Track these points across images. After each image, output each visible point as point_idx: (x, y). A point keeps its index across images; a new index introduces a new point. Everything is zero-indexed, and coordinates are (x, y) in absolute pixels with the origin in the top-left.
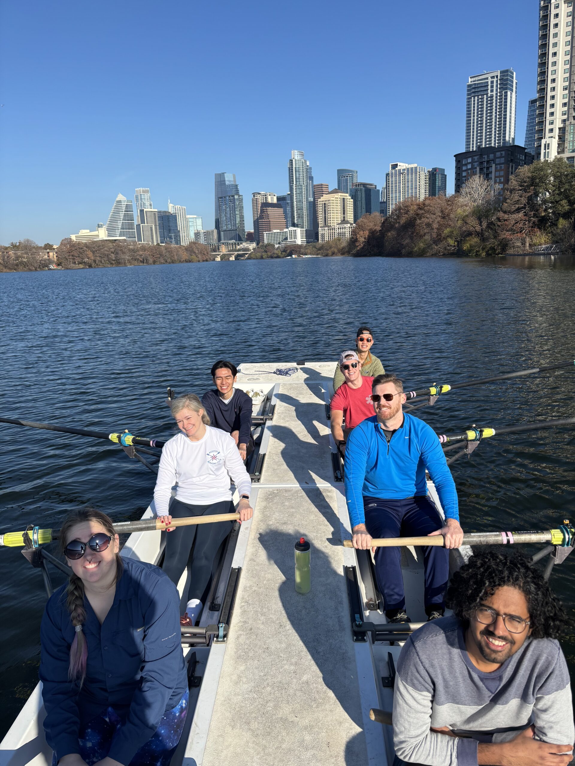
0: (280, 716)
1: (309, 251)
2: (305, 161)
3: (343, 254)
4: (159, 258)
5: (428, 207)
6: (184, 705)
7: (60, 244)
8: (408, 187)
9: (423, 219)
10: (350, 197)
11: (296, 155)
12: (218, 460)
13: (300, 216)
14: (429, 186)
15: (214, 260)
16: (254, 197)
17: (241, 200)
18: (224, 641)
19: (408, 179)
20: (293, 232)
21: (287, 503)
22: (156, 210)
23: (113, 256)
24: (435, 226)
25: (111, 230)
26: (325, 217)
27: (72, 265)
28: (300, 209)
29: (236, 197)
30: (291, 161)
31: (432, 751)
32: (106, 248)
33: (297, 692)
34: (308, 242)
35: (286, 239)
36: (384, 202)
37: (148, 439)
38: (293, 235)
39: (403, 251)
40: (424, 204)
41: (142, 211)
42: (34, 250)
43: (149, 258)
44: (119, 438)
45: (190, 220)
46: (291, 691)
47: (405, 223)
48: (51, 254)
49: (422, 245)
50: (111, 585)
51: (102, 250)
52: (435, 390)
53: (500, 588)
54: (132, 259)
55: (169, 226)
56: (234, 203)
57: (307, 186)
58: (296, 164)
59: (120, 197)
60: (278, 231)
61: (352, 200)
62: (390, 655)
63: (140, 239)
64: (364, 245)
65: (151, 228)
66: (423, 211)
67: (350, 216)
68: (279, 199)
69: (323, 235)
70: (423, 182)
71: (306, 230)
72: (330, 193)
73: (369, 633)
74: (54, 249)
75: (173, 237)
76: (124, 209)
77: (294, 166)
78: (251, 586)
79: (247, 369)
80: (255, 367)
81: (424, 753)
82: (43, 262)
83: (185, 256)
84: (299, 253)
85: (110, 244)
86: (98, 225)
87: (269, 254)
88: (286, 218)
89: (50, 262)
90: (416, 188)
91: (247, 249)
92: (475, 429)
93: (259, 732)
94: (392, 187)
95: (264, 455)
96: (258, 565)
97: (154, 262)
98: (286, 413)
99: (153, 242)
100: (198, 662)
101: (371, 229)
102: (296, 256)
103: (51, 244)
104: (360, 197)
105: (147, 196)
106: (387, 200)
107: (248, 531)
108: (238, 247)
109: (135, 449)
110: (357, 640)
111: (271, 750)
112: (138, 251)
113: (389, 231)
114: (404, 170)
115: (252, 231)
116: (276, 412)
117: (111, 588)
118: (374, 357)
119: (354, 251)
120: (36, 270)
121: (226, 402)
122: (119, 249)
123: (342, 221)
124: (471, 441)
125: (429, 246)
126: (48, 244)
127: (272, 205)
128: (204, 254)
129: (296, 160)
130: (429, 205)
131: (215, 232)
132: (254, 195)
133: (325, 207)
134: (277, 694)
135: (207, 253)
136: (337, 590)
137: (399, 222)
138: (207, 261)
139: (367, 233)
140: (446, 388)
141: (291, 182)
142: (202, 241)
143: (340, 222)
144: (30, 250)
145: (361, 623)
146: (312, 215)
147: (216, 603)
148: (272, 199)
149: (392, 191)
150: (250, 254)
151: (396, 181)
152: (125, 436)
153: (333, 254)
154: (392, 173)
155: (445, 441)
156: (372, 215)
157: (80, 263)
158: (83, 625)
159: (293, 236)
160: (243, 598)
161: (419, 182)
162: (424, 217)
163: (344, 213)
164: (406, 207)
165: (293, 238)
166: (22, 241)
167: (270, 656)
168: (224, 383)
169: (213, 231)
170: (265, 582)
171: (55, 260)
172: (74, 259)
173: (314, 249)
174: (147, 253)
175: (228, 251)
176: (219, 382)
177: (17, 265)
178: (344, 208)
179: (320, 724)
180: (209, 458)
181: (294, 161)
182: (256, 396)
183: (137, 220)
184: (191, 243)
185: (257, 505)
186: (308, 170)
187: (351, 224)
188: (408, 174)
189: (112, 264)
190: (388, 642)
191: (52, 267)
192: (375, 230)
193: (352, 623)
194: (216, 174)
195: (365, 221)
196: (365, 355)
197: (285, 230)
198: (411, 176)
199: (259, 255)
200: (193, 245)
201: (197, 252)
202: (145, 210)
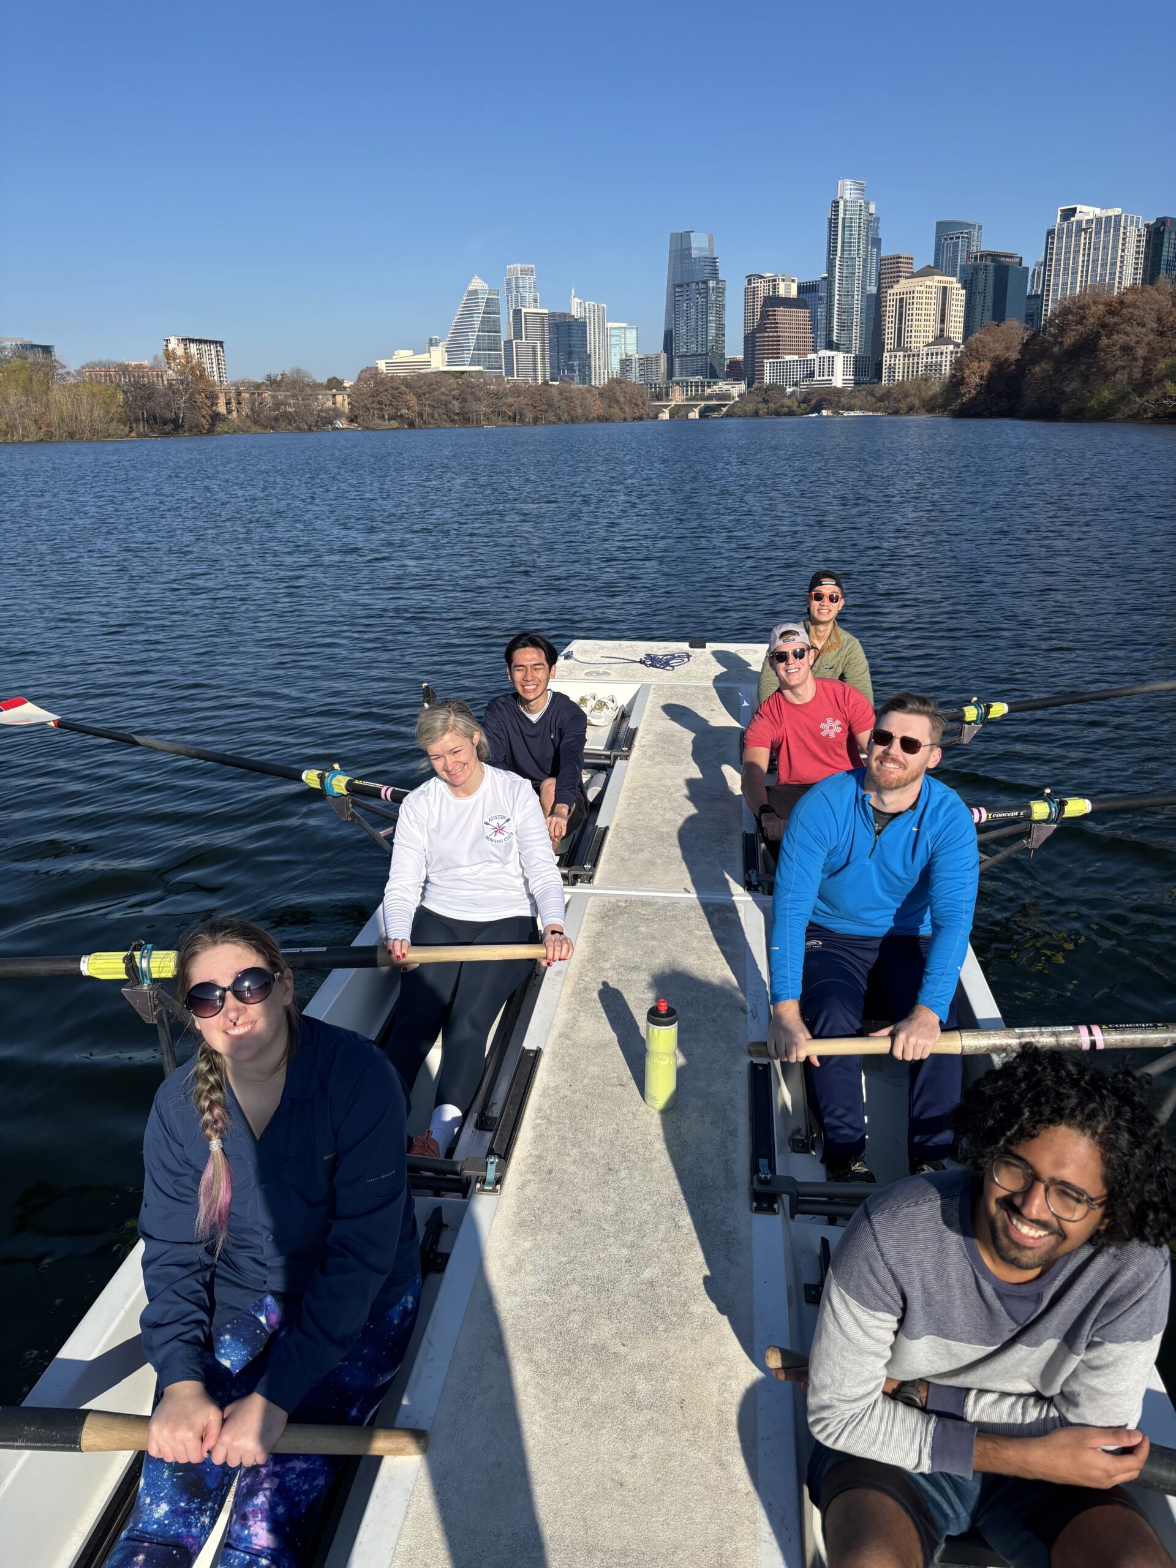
0: (591, 1342)
1: (858, 403)
2: (867, 203)
3: (931, 410)
4: (546, 411)
5: (1131, 310)
6: (410, 1306)
7: (356, 377)
8: (1095, 261)
9: (1115, 337)
10: (959, 285)
11: (847, 191)
12: (506, 835)
13: (845, 327)
14: (1146, 259)
15: (657, 417)
16: (749, 284)
17: (721, 291)
18: (494, 1191)
19: (1097, 243)
20: (826, 360)
21: (642, 929)
22: (546, 311)
23: (456, 405)
24: (1141, 352)
25: (454, 352)
26: (900, 329)
27: (378, 421)
28: (846, 310)
29: (712, 284)
30: (836, 204)
31: (881, 1436)
32: (443, 390)
33: (631, 1299)
34: (857, 383)
35: (811, 375)
36: (1036, 296)
37: (378, 785)
38: (826, 366)
39: (1064, 408)
40: (1122, 303)
41: (517, 313)
42: (309, 391)
43: (526, 411)
44: (321, 778)
45: (613, 332)
46: (619, 1297)
47: (1073, 345)
48: (339, 398)
49: (1106, 395)
50: (277, 1068)
51: (436, 393)
52: (975, 712)
53: (1052, 1127)
54: (493, 412)
55: (570, 345)
56: (706, 297)
57: (865, 260)
58: (845, 210)
59: (477, 283)
60: (796, 358)
61: (964, 292)
62: (825, 1242)
63: (510, 372)
64: (979, 393)
65: (534, 348)
66: (1116, 319)
67: (956, 328)
68: (801, 289)
69: (892, 369)
70: (1130, 251)
71: (856, 357)
72: (914, 276)
73: (786, 1198)
74: (345, 388)
75: (576, 368)
76: (482, 309)
77: (841, 215)
78: (557, 1086)
79: (585, 652)
80: (603, 648)
81: (864, 1437)
82: (324, 414)
83: (597, 407)
84: (837, 407)
85: (452, 381)
86: (431, 340)
87: (772, 406)
88: (814, 329)
89: (337, 413)
90: (1114, 264)
91: (726, 396)
92: (1048, 799)
93: (548, 1367)
94: (1058, 260)
95: (607, 829)
96: (574, 1045)
97: (536, 420)
98: (657, 746)
99: (536, 379)
100: (446, 1226)
101: (997, 357)
102: (830, 413)
103: (339, 377)
104: (981, 284)
105: (528, 281)
106: (1043, 291)
107: (560, 979)
108: (708, 391)
109: (353, 802)
110: (759, 1210)
111: (569, 1404)
112: (505, 395)
113: (1035, 362)
114: (1090, 221)
115: (740, 357)
116: (636, 743)
117: (277, 1074)
118: (845, 636)
119: (955, 406)
120: (310, 429)
121: (534, 718)
122: (469, 390)
123: (936, 338)
124: (1039, 822)
125: (1123, 398)
126: (334, 378)
127: (787, 302)
128: (637, 405)
129: (845, 202)
130: (1134, 305)
131: (663, 357)
132: (750, 280)
133: (901, 307)
134: (591, 1299)
135: (644, 404)
136: (728, 1107)
137: (1062, 343)
138: (641, 419)
139: (987, 366)
140: (999, 709)
141: (832, 250)
142: (634, 376)
143: (931, 340)
144: (302, 391)
145: (769, 1176)
146: (871, 324)
147: (490, 1115)
148: (788, 289)
149: (1057, 270)
150: (733, 406)
151: (1068, 247)
152: (334, 777)
153: (911, 409)
154: (1061, 230)
155: (984, 819)
156: (1004, 327)
157: (391, 418)
158: (223, 1140)
159: (826, 370)
160: (539, 1110)
161: (1123, 250)
162: (1118, 332)
163: (942, 321)
164: (1082, 308)
165: (826, 373)
166: (288, 372)
167: (583, 1225)
168: (529, 678)
169: (658, 357)
170: (586, 1081)
171: (346, 411)
172: (381, 409)
173: (869, 398)
174: (523, 400)
175: (687, 400)
176: (518, 675)
177: (276, 419)
178: (943, 310)
179: (668, 1363)
180: (489, 830)
181: (841, 203)
182: (600, 709)
183: (506, 333)
184: (612, 381)
185: (582, 928)
186: (872, 223)
187: (957, 345)
188: (1098, 232)
189: (453, 421)
190: (826, 1218)
191: (339, 424)
192: (1007, 360)
193: (752, 1176)
194: (672, 234)
195: (988, 339)
196: (825, 630)
197: (811, 356)
198: (1105, 237)
199: (750, 407)
200: (615, 385)
201: (622, 400)
202: (524, 310)
